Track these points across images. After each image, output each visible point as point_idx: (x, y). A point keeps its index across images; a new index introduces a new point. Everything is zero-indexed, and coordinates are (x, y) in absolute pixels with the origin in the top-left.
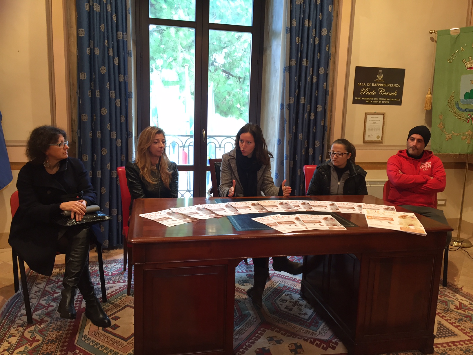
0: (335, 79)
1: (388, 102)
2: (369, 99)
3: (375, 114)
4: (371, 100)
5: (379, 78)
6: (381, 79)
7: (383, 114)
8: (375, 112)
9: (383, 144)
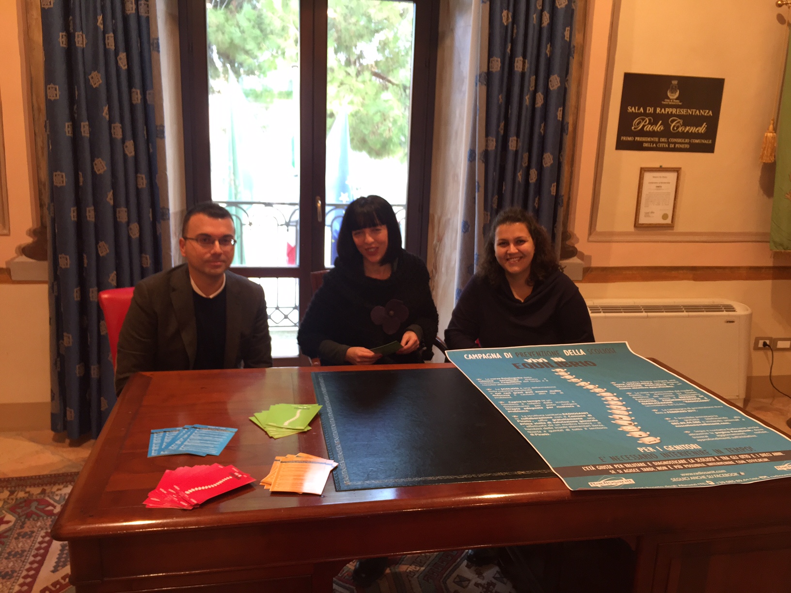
0: (582, 100)
1: (687, 146)
2: (649, 139)
3: (661, 169)
4: (653, 142)
5: (671, 97)
6: (676, 99)
7: (677, 170)
8: (661, 167)
9: (674, 231)
